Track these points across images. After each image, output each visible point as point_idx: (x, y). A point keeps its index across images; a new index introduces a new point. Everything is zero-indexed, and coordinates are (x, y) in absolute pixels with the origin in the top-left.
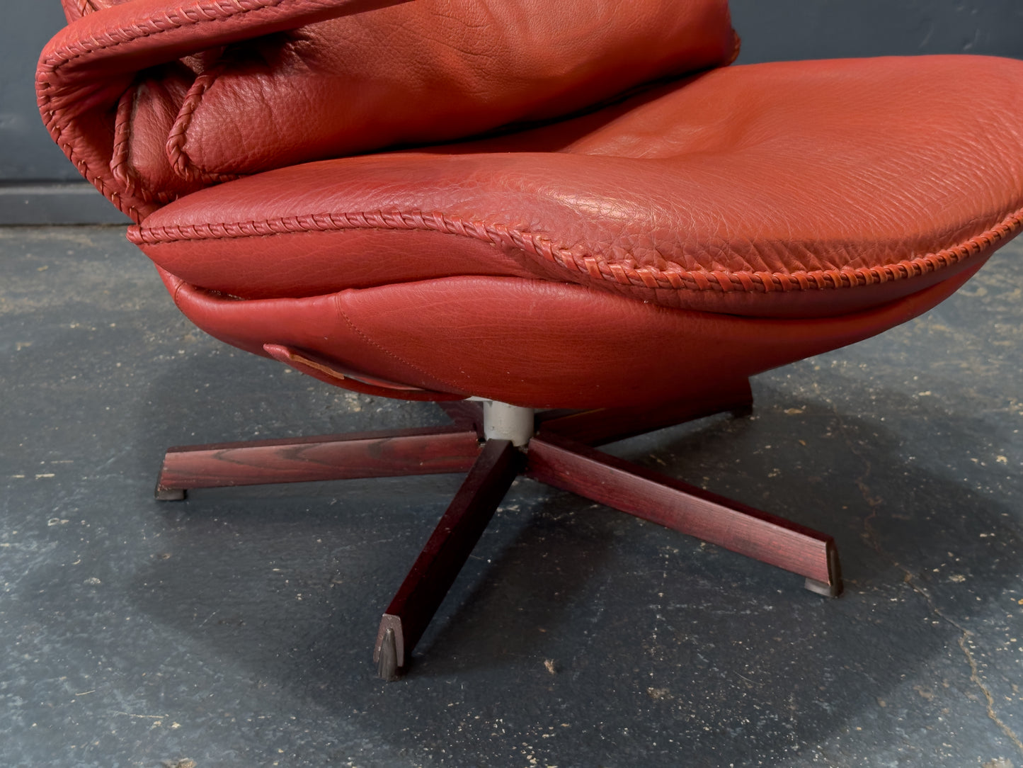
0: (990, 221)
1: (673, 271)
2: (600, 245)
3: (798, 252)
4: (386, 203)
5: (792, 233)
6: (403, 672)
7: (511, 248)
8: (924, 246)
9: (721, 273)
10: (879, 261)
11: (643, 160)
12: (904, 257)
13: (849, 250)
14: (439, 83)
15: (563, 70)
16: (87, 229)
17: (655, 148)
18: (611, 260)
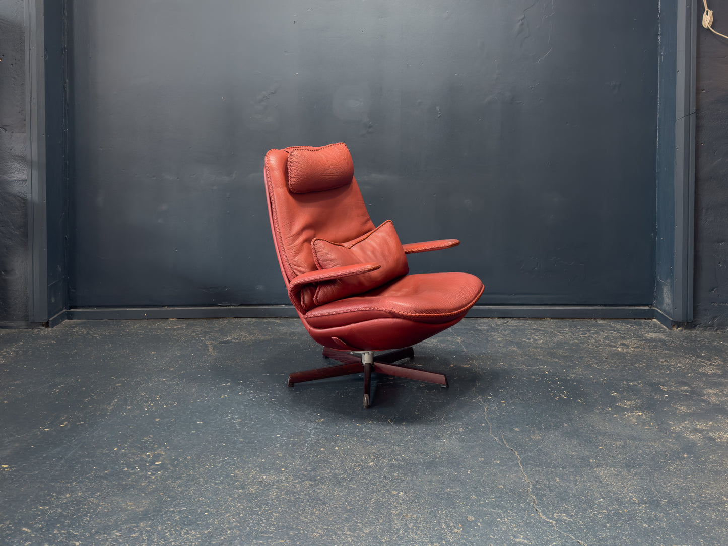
0: (466, 305)
1: (417, 314)
2: (406, 310)
3: (435, 311)
4: (342, 309)
5: (435, 307)
6: (369, 407)
7: (390, 312)
8: (455, 310)
9: (424, 314)
10: (448, 312)
11: (395, 296)
12: (452, 312)
13: (443, 310)
14: (360, 283)
15: (380, 279)
16: (278, 319)
17: (399, 294)
18: (408, 313)
